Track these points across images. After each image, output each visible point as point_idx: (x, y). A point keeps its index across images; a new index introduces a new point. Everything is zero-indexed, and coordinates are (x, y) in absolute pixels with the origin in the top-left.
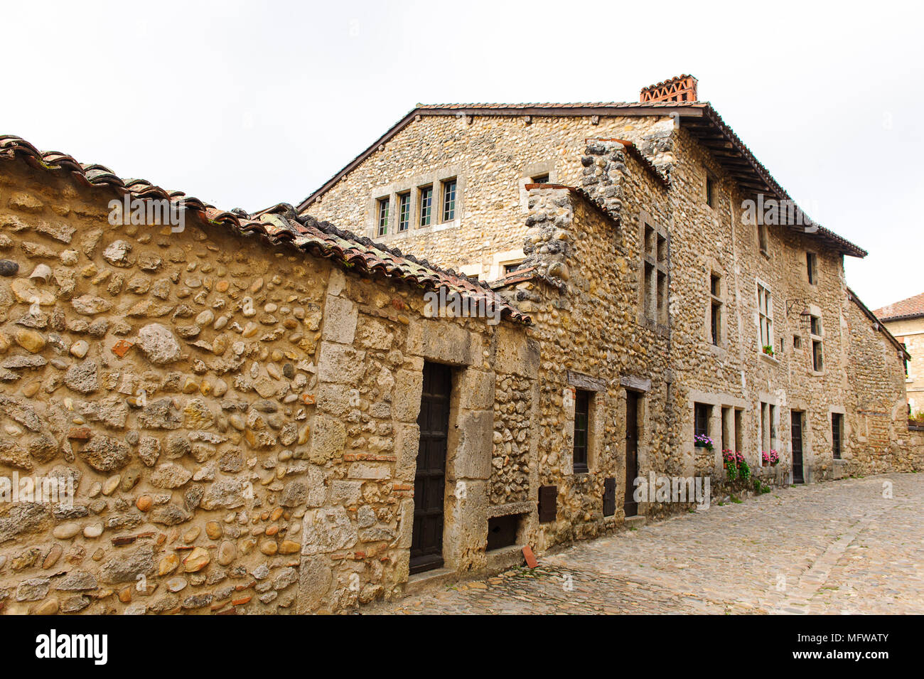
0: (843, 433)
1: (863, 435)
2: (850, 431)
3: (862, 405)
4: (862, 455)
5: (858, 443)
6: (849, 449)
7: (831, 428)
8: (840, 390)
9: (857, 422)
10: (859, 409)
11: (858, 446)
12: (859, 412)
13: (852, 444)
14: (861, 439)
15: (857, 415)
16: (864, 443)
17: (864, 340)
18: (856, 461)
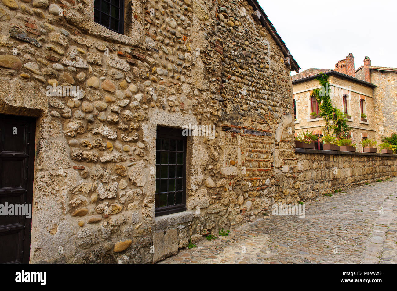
0: (190, 163)
1: (233, 164)
2: (206, 158)
3: (232, 118)
4: (229, 195)
5: (223, 177)
6: (203, 191)
7: (152, 155)
8: (185, 87)
9: (222, 143)
10: (227, 123)
11: (220, 182)
12: (226, 129)
13: (210, 181)
14: (228, 170)
15: (222, 133)
16: (232, 177)
17: (240, 28)
18: (218, 206)
